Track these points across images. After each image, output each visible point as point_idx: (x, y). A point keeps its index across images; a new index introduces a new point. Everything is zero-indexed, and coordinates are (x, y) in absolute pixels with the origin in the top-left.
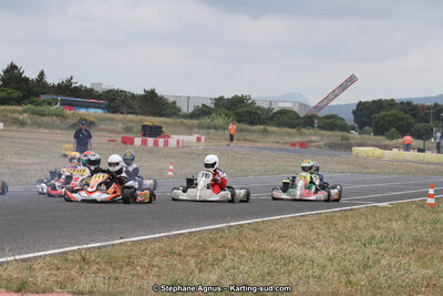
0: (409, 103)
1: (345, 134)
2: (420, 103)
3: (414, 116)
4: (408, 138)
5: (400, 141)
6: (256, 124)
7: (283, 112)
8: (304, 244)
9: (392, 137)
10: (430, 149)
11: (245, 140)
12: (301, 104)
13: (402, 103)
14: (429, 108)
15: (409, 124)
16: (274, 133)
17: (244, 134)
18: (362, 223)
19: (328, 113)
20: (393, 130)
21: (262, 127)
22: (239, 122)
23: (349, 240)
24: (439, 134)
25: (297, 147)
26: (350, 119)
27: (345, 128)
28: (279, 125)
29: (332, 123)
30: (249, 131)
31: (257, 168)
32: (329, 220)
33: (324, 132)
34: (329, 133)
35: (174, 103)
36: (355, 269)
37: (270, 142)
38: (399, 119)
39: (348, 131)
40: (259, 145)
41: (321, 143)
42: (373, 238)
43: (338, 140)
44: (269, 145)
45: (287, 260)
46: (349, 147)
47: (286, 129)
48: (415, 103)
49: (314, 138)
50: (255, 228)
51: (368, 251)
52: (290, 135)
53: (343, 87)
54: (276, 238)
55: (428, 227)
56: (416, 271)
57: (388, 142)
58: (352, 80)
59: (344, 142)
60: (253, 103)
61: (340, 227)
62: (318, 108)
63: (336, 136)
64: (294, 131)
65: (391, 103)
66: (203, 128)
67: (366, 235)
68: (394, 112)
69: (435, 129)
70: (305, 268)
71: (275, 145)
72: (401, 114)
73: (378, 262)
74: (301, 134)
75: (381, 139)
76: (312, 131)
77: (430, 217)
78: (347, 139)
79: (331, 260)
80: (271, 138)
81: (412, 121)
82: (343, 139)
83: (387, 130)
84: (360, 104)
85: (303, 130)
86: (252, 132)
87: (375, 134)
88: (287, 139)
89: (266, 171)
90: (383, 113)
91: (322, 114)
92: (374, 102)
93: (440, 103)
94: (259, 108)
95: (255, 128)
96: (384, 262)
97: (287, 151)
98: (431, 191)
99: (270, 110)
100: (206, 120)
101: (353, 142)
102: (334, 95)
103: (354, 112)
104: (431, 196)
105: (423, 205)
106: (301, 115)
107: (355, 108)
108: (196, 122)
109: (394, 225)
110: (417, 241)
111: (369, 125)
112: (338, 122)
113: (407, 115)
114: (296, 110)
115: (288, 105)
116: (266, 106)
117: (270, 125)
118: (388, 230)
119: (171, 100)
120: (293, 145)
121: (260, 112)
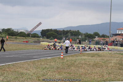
0: (56, 30)
1: (38, 38)
3: (58, 33)
4: (56, 40)
5: (54, 40)
6: (14, 36)
7: (21, 33)
8: (27, 69)
9: (51, 39)
10: (62, 43)
11: (11, 40)
12: (26, 30)
13: (54, 30)
14: (61, 31)
15: (56, 36)
16: (19, 38)
17: (10, 39)
18: (43, 63)
19: (34, 33)
20: (52, 37)
21: (15, 37)
22: (9, 35)
23: (39, 68)
24: (64, 38)
25: (25, 42)
26: (40, 35)
27: (38, 37)
28: (20, 36)
29: (35, 36)
30: (12, 38)
31: (14, 48)
32: (34, 63)
33: (33, 38)
34: (34, 38)
36: (41, 76)
37: (18, 41)
38: (53, 34)
39: (39, 38)
40: (14, 42)
41: (32, 41)
42: (46, 67)
43: (36, 40)
44: (17, 42)
45: (22, 74)
46: (40, 42)
47: (22, 37)
48: (58, 30)
49: (30, 40)
50: (13, 65)
51: (44, 71)
52: (23, 39)
53: (38, 26)
54: (19, 68)
55: (61, 64)
56: (58, 76)
57: (50, 41)
58: (40, 24)
59: (38, 41)
60: (13, 30)
61: (37, 64)
62: (31, 31)
63: (36, 39)
64: (24, 38)
65: (51, 30)
67: (44, 66)
68: (52, 32)
69: (63, 37)
70: (27, 76)
71: (19, 42)
72: (54, 33)
73: (47, 74)
74: (26, 39)
75: (49, 40)
76: (29, 38)
77: (61, 61)
78: (39, 40)
79: (34, 74)
80: (18, 40)
81: (57, 35)
82: (38, 40)
83: (50, 37)
84: (43, 30)
85: (27, 38)
86: (13, 38)
87: (47, 39)
88: (23, 40)
89: (16, 49)
90: (49, 33)
91: (32, 33)
92: (46, 30)
93: (64, 30)
94: (15, 32)
95: (13, 37)
96: (49, 74)
97: (22, 43)
98: (62, 54)
99: (17, 32)
101: (40, 41)
102: (35, 28)
103: (41, 33)
104: (62, 56)
105: (60, 58)
106: (26, 33)
107: (41, 31)
109: (52, 64)
110: (58, 68)
111: (45, 36)
112: (37, 35)
113: (56, 33)
114: (25, 32)
115: (23, 31)
116: (16, 31)
117: (17, 36)
118: (50, 65)
120: (24, 42)
121: (15, 33)
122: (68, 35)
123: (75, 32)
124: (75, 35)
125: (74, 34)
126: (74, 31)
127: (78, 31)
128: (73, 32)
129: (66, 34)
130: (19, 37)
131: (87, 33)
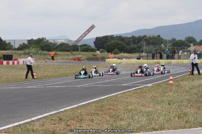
0: (120, 37)
2: (125, 36)
7: (62, 44)
13: (117, 37)
14: (130, 38)
16: (61, 55)
17: (46, 56)
19: (83, 44)
20: (116, 50)
22: (43, 50)
25: (77, 61)
26: (93, 46)
28: (61, 51)
29: (86, 48)
30: (48, 54)
33: (83, 53)
34: (86, 53)
35: (9, 43)
38: (119, 44)
39: (95, 52)
41: (84, 58)
47: (66, 52)
48: (123, 36)
52: (68, 55)
53: (89, 31)
58: (92, 27)
59: (94, 57)
60: (48, 41)
62: (78, 41)
64: (70, 53)
65: (112, 37)
66: (26, 54)
68: (113, 41)
74: (73, 54)
76: (78, 52)
82: (94, 55)
83: (114, 50)
84: (97, 38)
85: (74, 52)
88: (67, 57)
91: (79, 44)
92: (104, 37)
93: (135, 35)
94: (51, 43)
99: (56, 44)
100: (27, 51)
101: (98, 56)
102: (85, 34)
103: (94, 42)
107: (94, 40)
108: (22, 52)
113: (123, 43)
117: (57, 51)
119: (7, 42)
120: (75, 60)
121: (51, 45)
122: (142, 45)
123: (154, 38)
124: (153, 44)
125: (151, 41)
126: (152, 36)
127: (159, 36)
128: (150, 38)
129: (138, 43)
130: (60, 53)
131: (174, 40)
